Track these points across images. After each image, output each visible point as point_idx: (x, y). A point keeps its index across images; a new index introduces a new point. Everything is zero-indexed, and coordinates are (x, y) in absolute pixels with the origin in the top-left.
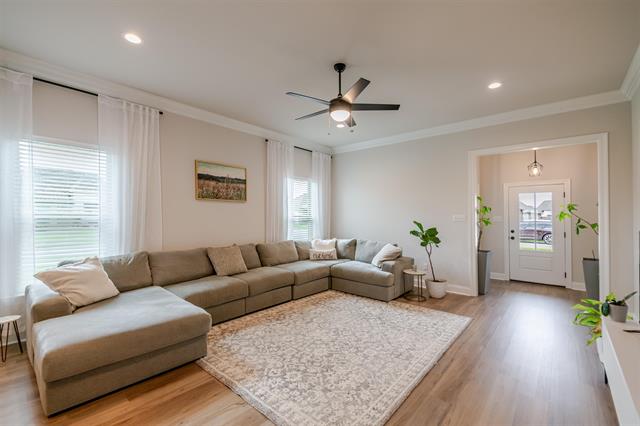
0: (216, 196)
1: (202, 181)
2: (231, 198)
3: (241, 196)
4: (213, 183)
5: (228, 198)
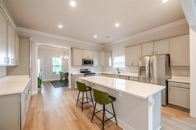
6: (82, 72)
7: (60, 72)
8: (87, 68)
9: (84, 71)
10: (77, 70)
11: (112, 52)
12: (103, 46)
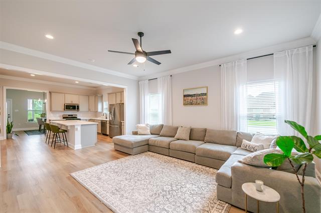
0: (191, 104)
1: (185, 98)
2: (198, 104)
3: (204, 102)
4: (190, 98)
5: (197, 104)
6: (64, 118)
7: (38, 119)
8: (72, 114)
9: (67, 116)
10: (58, 115)
11: (102, 97)
12: (95, 89)
